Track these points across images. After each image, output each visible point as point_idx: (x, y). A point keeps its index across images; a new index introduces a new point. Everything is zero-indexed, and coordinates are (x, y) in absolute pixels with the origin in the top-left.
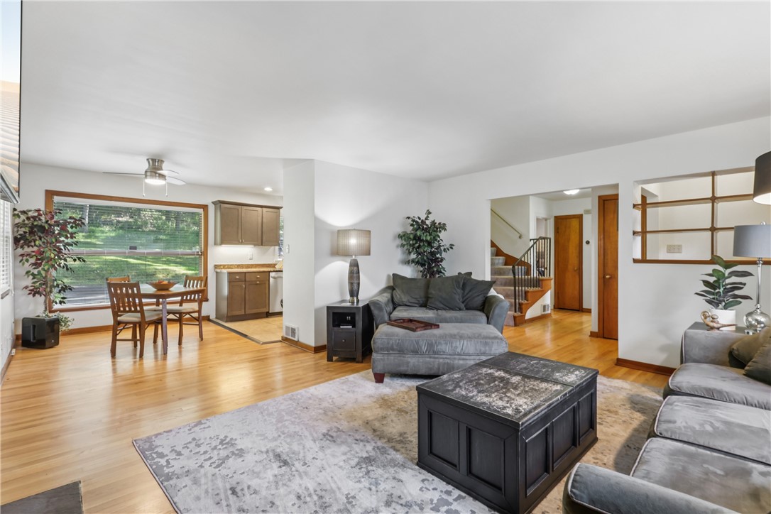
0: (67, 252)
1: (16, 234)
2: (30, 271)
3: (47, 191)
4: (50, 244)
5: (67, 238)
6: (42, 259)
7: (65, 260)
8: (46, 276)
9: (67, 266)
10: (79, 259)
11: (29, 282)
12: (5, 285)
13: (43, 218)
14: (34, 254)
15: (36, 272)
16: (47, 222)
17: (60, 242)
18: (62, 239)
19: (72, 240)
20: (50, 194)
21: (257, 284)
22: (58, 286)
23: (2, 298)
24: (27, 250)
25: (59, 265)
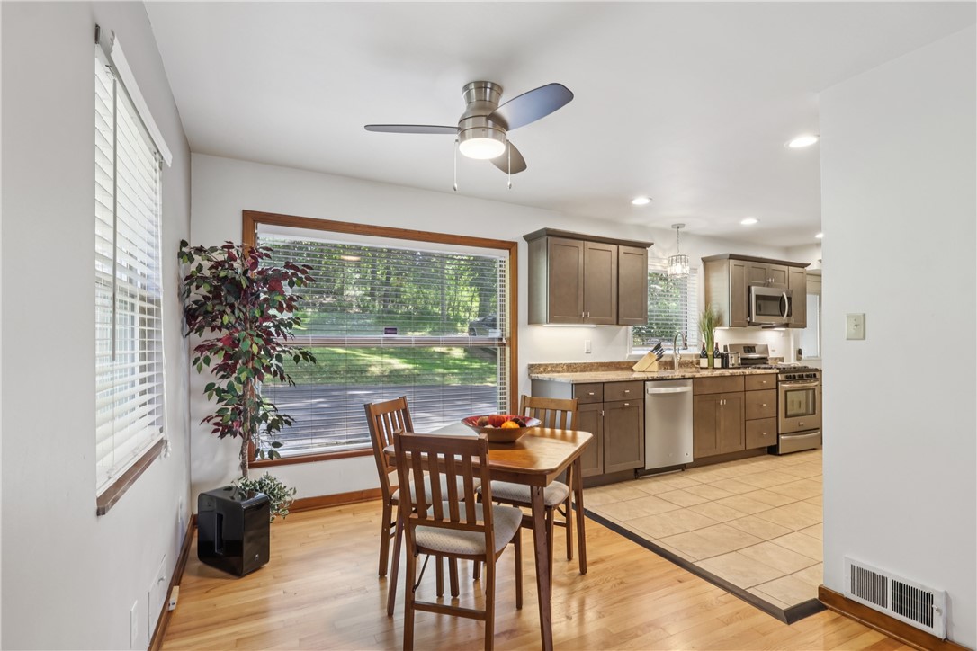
0: (280, 339)
1: (188, 302)
2: (213, 385)
3: (245, 212)
4: (252, 322)
5: (280, 309)
6: (235, 357)
7: (279, 359)
8: (244, 395)
9: (282, 371)
10: (305, 354)
11: (211, 406)
12: (150, 430)
13: (237, 265)
14: (220, 345)
15: (223, 384)
16: (245, 273)
17: (269, 318)
18: (273, 312)
19: (291, 315)
20: (252, 219)
21: (624, 408)
22: (265, 416)
23: (101, 512)
24: (209, 335)
25: (267, 369)
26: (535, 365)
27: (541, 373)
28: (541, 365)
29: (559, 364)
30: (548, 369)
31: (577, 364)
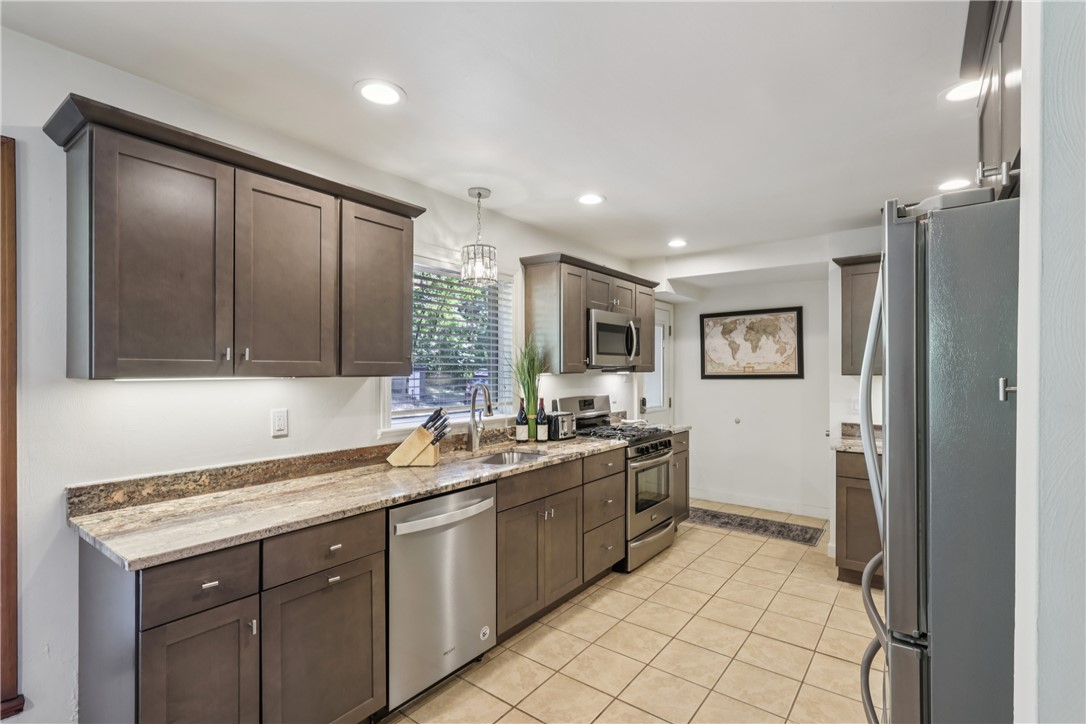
26: (93, 487)
27: (117, 506)
28: (114, 485)
29: (185, 475)
30: (144, 493)
31: (245, 466)
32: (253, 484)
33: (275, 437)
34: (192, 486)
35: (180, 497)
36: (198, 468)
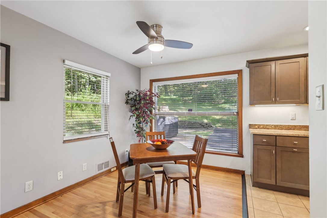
20: (152, 81)
26: (253, 124)
27: (256, 128)
28: (256, 125)
29: (269, 125)
30: (261, 127)
31: (283, 125)
32: (285, 130)
33: (291, 120)
34: (270, 127)
35: (268, 129)
36: (272, 124)
